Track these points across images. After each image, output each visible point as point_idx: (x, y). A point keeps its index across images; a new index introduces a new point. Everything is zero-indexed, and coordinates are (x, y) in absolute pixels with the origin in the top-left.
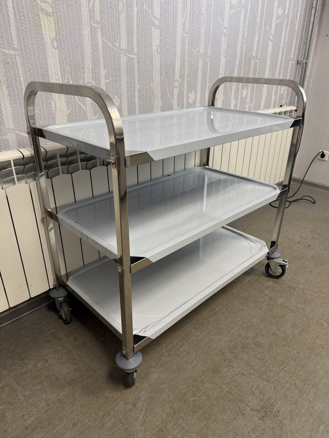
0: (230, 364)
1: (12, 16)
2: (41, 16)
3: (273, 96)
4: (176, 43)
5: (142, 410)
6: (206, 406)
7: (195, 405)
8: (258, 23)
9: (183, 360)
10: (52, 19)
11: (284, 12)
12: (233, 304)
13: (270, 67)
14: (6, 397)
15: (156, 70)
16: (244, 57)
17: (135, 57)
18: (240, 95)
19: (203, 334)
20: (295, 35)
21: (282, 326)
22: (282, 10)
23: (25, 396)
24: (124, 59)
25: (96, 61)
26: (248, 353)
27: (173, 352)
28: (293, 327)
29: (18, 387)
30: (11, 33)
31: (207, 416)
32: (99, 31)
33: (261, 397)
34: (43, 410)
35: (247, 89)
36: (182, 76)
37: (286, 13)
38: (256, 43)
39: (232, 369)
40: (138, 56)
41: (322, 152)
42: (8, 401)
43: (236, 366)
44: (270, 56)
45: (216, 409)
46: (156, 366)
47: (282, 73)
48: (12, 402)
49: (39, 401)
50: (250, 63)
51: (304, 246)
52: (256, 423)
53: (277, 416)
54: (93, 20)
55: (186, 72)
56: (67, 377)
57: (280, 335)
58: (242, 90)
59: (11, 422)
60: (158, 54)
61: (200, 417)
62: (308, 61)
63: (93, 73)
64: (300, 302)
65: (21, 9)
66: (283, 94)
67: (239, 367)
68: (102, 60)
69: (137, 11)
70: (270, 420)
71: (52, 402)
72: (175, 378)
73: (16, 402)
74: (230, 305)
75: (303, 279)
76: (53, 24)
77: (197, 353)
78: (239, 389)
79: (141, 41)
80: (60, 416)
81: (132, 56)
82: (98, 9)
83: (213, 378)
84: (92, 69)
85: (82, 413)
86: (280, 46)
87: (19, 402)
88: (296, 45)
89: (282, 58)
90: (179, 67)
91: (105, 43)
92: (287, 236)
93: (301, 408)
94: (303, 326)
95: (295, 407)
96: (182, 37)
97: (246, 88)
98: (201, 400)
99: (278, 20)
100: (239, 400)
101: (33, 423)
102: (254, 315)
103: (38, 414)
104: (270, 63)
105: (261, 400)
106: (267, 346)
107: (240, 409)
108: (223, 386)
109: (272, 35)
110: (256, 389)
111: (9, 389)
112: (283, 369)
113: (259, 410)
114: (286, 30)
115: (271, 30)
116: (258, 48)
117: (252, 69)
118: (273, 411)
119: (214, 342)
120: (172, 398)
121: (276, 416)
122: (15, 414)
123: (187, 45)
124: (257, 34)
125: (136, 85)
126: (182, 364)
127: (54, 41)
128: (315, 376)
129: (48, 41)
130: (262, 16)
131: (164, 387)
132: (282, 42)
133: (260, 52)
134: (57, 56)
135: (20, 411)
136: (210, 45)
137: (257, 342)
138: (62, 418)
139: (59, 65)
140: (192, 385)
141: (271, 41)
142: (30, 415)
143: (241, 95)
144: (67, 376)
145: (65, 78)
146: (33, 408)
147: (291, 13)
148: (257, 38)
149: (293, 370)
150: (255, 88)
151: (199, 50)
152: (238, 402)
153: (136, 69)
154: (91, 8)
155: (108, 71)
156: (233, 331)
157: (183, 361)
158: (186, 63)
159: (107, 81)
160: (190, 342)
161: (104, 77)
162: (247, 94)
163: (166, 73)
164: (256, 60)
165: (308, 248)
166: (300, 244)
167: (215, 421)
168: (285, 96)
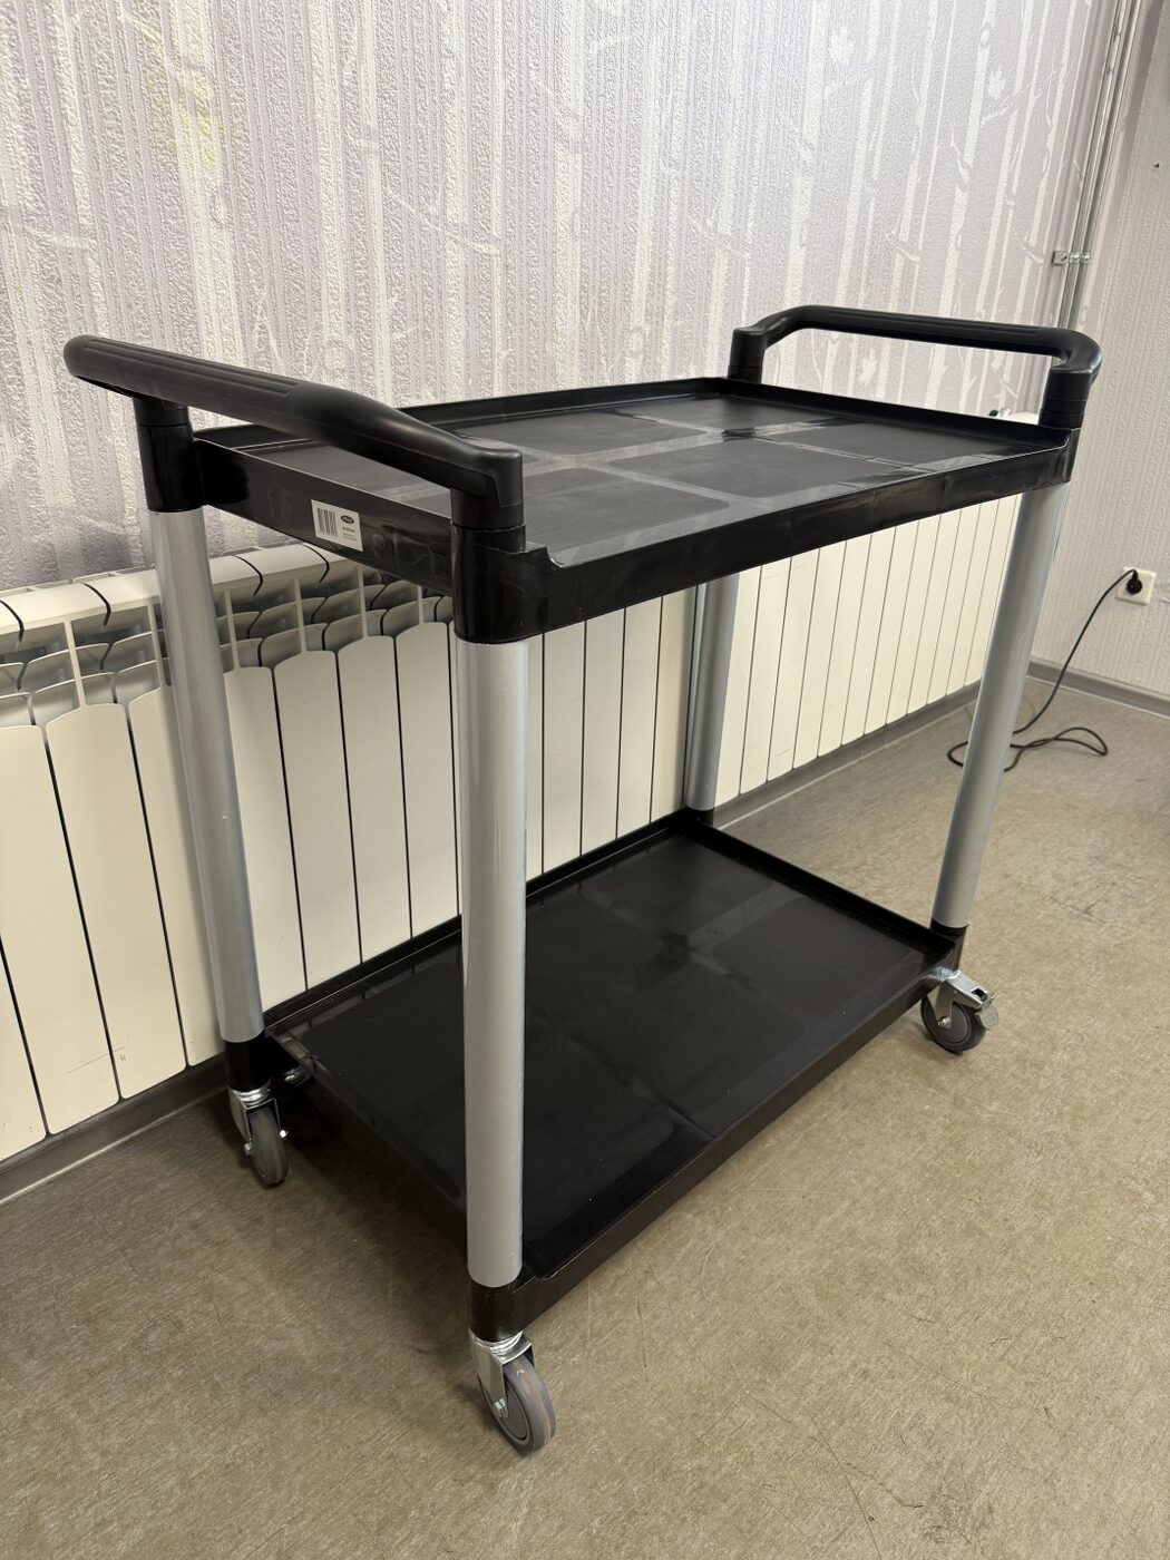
0: (821, 1337)
1: (75, 117)
2: (175, 115)
3: (966, 378)
4: (636, 201)
5: (517, 1503)
6: (741, 1489)
7: (702, 1485)
8: (921, 127)
9: (657, 1323)
10: (212, 124)
11: (1010, 86)
12: (826, 1119)
13: (957, 276)
14: (38, 1457)
15: (565, 295)
16: (868, 244)
17: (494, 250)
18: (852, 375)
19: (724, 1232)
20: (1046, 166)
21: (999, 1202)
22: (1001, 79)
23: (105, 1453)
24: (455, 259)
25: (360, 268)
26: (880, 1297)
27: (620, 1293)
28: (1036, 1206)
29: (79, 1421)
30: (70, 174)
31: (744, 1525)
32: (375, 161)
33: (929, 1457)
34: (172, 1501)
35: (878, 354)
36: (654, 314)
37: (1017, 89)
38: (910, 196)
39: (829, 1355)
40: (506, 246)
41: (1131, 574)
42: (46, 1470)
43: (839, 1346)
44: (957, 239)
45: (776, 1500)
46: (562, 1345)
47: (997, 297)
48: (59, 1476)
49: (157, 1470)
50: (890, 264)
51: (1070, 909)
52: (914, 1550)
53: (987, 1527)
54: (354, 125)
55: (671, 301)
56: (252, 1382)
57: (991, 1234)
58: (858, 359)
59: (58, 1548)
60: (575, 238)
61: (719, 1530)
62: (1087, 257)
63: (349, 310)
64: (1061, 1115)
65: (108, 92)
66: (1001, 370)
67: (853, 1349)
68: (380, 263)
69: (507, 91)
70: (963, 1541)
71: (203, 1473)
72: (630, 1387)
73: (76, 1473)
74: (815, 1125)
75: (1068, 1031)
76: (216, 143)
77: (703, 1298)
78: (852, 1429)
79: (516, 197)
80: (230, 1526)
81: (484, 249)
82: (372, 87)
83: (761, 1387)
84: (347, 294)
85: (309, 1516)
86: (992, 205)
87: (84, 1473)
88: (1048, 199)
89: (999, 244)
90: (645, 283)
91: (394, 204)
92: (1010, 872)
93: (1067, 1496)
94: (1071, 1201)
95: (1048, 1494)
96: (657, 181)
97: (872, 352)
98: (721, 1466)
99: (986, 115)
100: (855, 1468)
101: (138, 1549)
102: (900, 1160)
103: (152, 1517)
104: (959, 263)
105: (929, 1466)
106: (945, 1273)
107: (857, 1499)
108: (797, 1419)
109: (965, 166)
110: (911, 1429)
111: (49, 1428)
112: (1002, 1358)
113: (924, 1503)
114: (1014, 147)
115: (962, 151)
116: (917, 212)
117: (896, 284)
118: (974, 1509)
119: (764, 1260)
120: (620, 1460)
121: (983, 1524)
122: (70, 1517)
123: (674, 208)
124: (916, 163)
125: (498, 349)
126: (655, 1336)
127: (220, 200)
128: (1113, 1382)
129: (197, 202)
130: (932, 103)
131: (594, 1421)
132: (1001, 192)
133: (923, 225)
134: (228, 253)
135: (90, 1506)
136: (753, 205)
137: (914, 1258)
138: (241, 1531)
139: (232, 282)
140: (689, 1412)
141: (963, 189)
142: (125, 1522)
143: (857, 376)
144: (250, 1380)
145: (252, 328)
146: (137, 1497)
147: (1032, 90)
148: (913, 178)
149: (1038, 1359)
150: (905, 352)
151: (715, 224)
152: (849, 1476)
153: (497, 293)
154: (346, 83)
155: (403, 300)
156: (828, 1220)
157: (658, 1328)
158: (671, 269)
159: (398, 336)
160: (679, 1258)
161: (385, 323)
162: (876, 374)
163: (601, 304)
164: (911, 253)
165: (1084, 919)
166: (1056, 905)
167: (772, 1543)
168: (1006, 378)
